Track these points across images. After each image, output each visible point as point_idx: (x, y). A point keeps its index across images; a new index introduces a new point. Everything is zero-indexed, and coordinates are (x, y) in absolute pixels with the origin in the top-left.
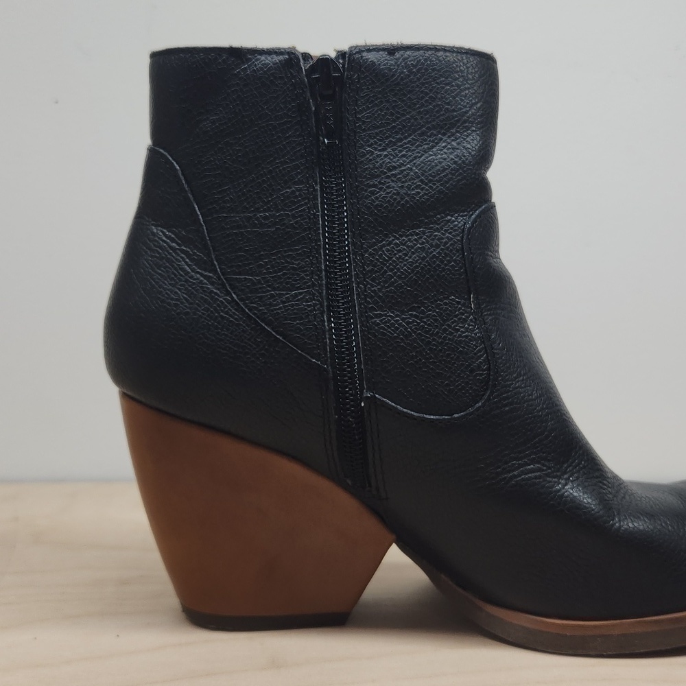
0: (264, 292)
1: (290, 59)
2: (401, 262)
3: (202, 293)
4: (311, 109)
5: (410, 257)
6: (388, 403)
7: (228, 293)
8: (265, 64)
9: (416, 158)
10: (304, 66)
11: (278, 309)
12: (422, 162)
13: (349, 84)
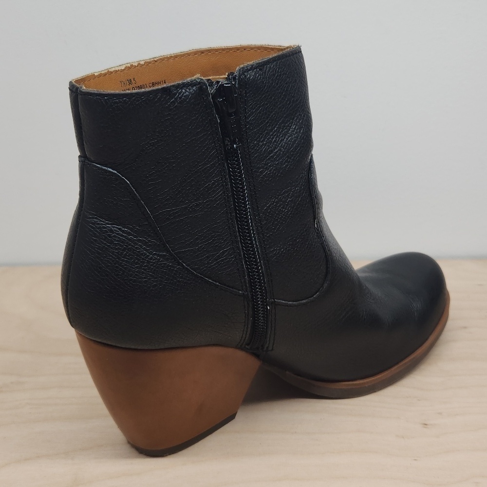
0: (202, 256)
1: (201, 87)
2: (281, 213)
3: (161, 268)
4: (218, 122)
5: (286, 209)
6: (282, 303)
7: (179, 264)
8: (187, 95)
9: (281, 141)
10: (211, 90)
11: (213, 265)
12: (285, 143)
13: (240, 98)
